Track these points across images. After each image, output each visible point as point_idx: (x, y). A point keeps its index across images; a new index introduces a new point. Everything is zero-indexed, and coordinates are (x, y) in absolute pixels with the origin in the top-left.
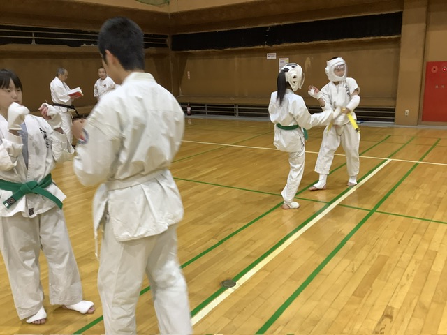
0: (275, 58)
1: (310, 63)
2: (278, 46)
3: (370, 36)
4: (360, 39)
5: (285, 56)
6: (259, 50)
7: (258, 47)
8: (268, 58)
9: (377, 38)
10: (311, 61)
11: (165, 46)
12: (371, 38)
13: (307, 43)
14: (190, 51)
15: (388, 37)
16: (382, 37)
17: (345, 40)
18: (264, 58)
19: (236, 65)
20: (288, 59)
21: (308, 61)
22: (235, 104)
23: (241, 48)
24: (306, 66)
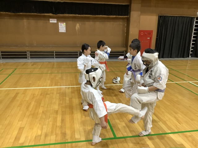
0: (56, 22)
4: (110, 16)
5: (63, 22)
8: (51, 22)
9: (118, 16)
12: (115, 16)
13: (80, 15)
15: (122, 17)
16: (120, 16)
17: (101, 16)
18: (47, 21)
19: (25, 24)
20: (65, 23)
21: (78, 26)
22: (28, 51)
23: (32, 14)
24: (77, 28)
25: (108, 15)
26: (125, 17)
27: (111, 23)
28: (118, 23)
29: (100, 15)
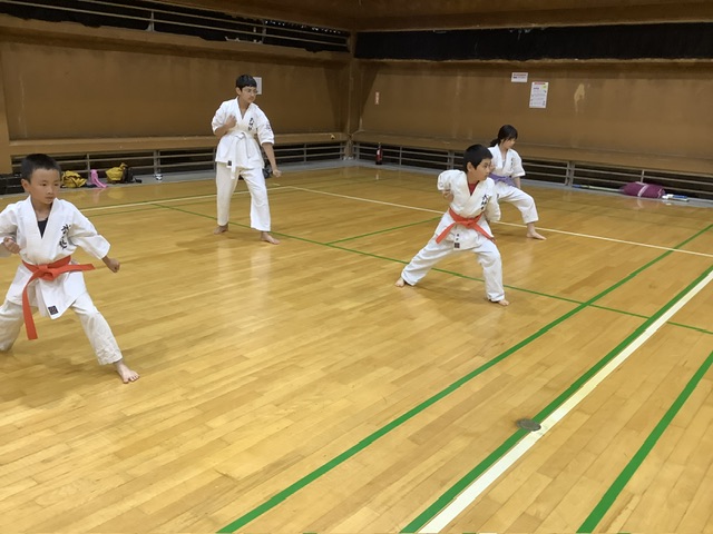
0: (525, 80)
1: (583, 93)
2: (535, 61)
5: (541, 79)
7: (500, 61)
8: (513, 80)
9: (704, 60)
10: (585, 89)
11: (345, 49)
12: (694, 60)
13: (583, 61)
14: (385, 60)
17: (648, 60)
18: (506, 79)
19: (458, 86)
20: (547, 84)
21: (581, 91)
22: (451, 151)
23: (471, 61)
24: (576, 98)
27: (690, 82)
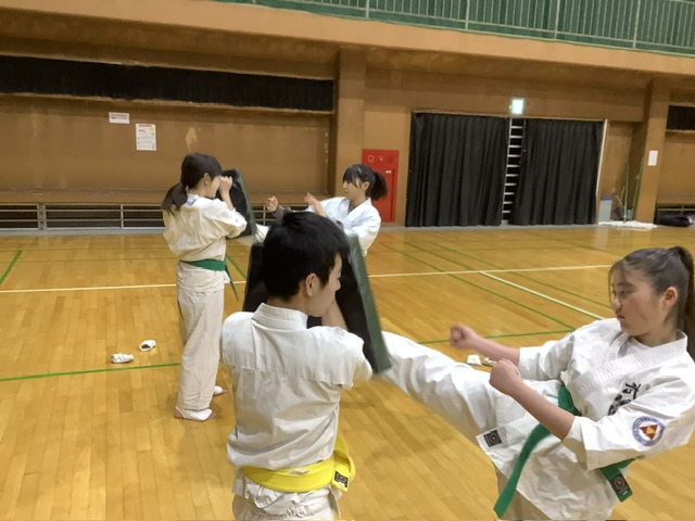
0: (127, 121)
1: (195, 137)
2: (143, 101)
3: (293, 107)
4: (281, 110)
5: (149, 121)
6: (94, 105)
7: (98, 98)
8: (111, 121)
9: (303, 111)
10: (198, 134)
12: (296, 111)
16: (310, 111)
18: (104, 119)
19: (35, 125)
20: (154, 126)
21: (191, 134)
22: (41, 204)
23: (60, 96)
24: (188, 141)
25: (277, 107)
26: (325, 115)
27: (288, 128)
28: (306, 129)
29: (255, 105)
